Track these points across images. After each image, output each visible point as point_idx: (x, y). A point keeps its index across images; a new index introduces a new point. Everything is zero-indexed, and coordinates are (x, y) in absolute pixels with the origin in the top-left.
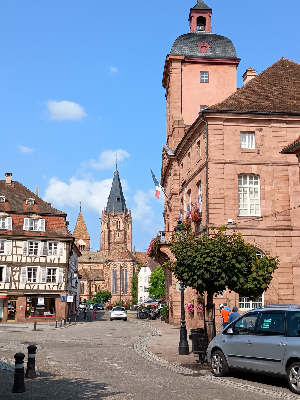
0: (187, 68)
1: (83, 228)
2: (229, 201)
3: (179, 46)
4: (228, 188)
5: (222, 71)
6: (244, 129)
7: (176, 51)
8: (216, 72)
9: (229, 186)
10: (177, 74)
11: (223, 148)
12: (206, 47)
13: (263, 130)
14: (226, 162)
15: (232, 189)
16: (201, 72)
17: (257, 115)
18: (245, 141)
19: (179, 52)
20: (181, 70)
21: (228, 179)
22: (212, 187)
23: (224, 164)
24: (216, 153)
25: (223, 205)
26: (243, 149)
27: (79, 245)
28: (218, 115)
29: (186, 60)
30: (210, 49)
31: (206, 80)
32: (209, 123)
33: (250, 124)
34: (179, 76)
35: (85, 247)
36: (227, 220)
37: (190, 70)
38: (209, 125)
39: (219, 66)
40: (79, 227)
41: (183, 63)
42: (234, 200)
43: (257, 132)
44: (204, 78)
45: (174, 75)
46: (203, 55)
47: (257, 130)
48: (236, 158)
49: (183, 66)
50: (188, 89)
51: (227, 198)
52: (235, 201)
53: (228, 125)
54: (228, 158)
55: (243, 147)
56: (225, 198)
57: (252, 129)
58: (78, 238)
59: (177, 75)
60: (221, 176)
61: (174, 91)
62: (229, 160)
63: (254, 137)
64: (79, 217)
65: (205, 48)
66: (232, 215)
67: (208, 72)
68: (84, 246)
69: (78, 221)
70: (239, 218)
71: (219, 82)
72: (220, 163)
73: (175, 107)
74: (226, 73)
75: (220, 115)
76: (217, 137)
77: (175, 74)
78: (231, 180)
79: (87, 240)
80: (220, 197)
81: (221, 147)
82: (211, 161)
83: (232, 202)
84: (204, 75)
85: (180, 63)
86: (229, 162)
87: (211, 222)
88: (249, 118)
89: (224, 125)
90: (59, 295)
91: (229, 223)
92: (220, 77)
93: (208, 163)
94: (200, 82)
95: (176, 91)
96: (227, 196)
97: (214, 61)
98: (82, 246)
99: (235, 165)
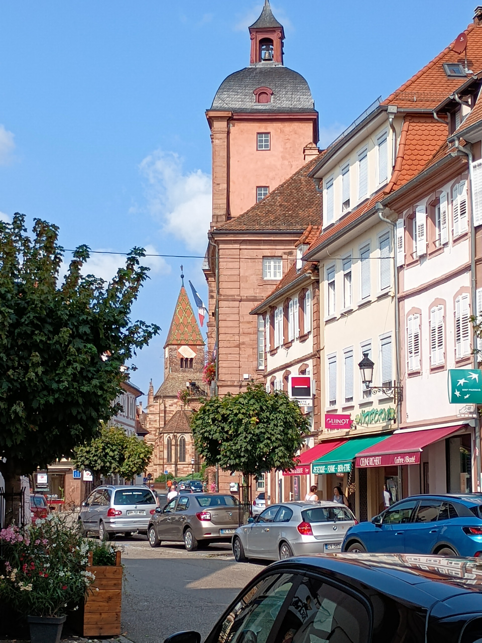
0: (237, 129)
1: (189, 321)
2: (245, 351)
3: (226, 93)
4: (244, 333)
5: (291, 132)
6: (267, 253)
7: (220, 102)
8: (281, 132)
9: (246, 331)
10: (221, 139)
11: (240, 279)
12: (267, 94)
13: (294, 254)
14: (242, 298)
15: (250, 334)
16: (258, 133)
17: (283, 235)
18: (270, 268)
19: (225, 104)
20: (228, 133)
21: (245, 320)
22: (223, 332)
23: (240, 301)
24: (229, 287)
25: (238, 356)
26: (265, 281)
27: (181, 357)
28: (231, 237)
29: (235, 117)
30: (272, 97)
31: (266, 146)
32: (221, 246)
33: (276, 246)
34: (224, 142)
35: (194, 361)
36: (242, 375)
37: (242, 132)
38: (220, 250)
39: (286, 124)
40: (181, 320)
41: (231, 122)
42: (252, 349)
43: (285, 256)
44: (264, 144)
45: (217, 140)
46: (261, 108)
47: (285, 253)
48: (256, 293)
49: (231, 125)
50: (238, 161)
51: (243, 346)
52: (254, 350)
53: (246, 249)
54: (245, 293)
55: (265, 279)
56: (241, 346)
57: (279, 253)
58: (179, 342)
59: (222, 141)
60: (236, 317)
61: (216, 166)
62: (246, 297)
63: (282, 262)
64: (181, 298)
65: (265, 95)
66: (250, 369)
67: (269, 133)
68: (192, 359)
69: (178, 305)
70: (258, 372)
71: (286, 148)
72: (234, 300)
73: (217, 190)
74: (296, 133)
75: (233, 237)
76: (230, 265)
77: (219, 139)
78: (249, 323)
79: (198, 347)
80: (233, 346)
81: (236, 278)
82: (222, 298)
83: (250, 351)
84: (264, 139)
85: (226, 123)
86: (245, 298)
87: (222, 378)
88: (273, 239)
89: (240, 249)
90: (70, 469)
91: (245, 379)
92: (287, 141)
93: (219, 301)
94: (257, 150)
95: (219, 166)
96: (243, 343)
97: (277, 117)
98: (187, 359)
99: (254, 302)
